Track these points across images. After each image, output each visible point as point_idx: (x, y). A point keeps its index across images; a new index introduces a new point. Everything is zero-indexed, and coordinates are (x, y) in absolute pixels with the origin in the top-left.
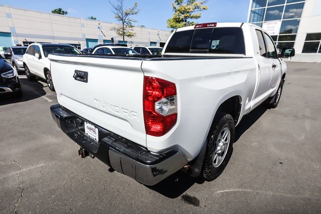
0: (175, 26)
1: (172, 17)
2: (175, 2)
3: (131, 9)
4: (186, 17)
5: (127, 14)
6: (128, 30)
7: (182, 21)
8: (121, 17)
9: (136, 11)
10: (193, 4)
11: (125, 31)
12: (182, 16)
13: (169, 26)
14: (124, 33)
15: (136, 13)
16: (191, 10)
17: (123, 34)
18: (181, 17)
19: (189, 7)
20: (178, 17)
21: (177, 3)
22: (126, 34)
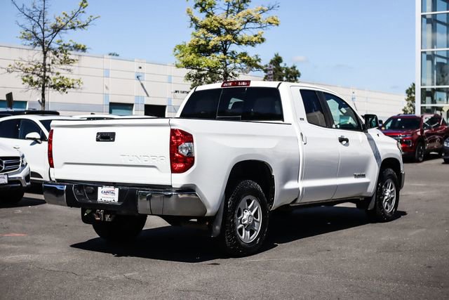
0: (195, 62)
1: (188, 42)
2: (196, 6)
3: (71, 16)
4: (226, 42)
5: (57, 29)
6: (58, 71)
7: (216, 49)
8: (40, 36)
9: (83, 19)
10: (240, 14)
11: (47, 74)
12: (215, 40)
13: (179, 63)
14: (45, 79)
15: (83, 26)
16: (238, 26)
17: (44, 83)
18: (212, 43)
19: (230, 19)
20: (202, 42)
21: (199, 9)
22: (51, 82)
